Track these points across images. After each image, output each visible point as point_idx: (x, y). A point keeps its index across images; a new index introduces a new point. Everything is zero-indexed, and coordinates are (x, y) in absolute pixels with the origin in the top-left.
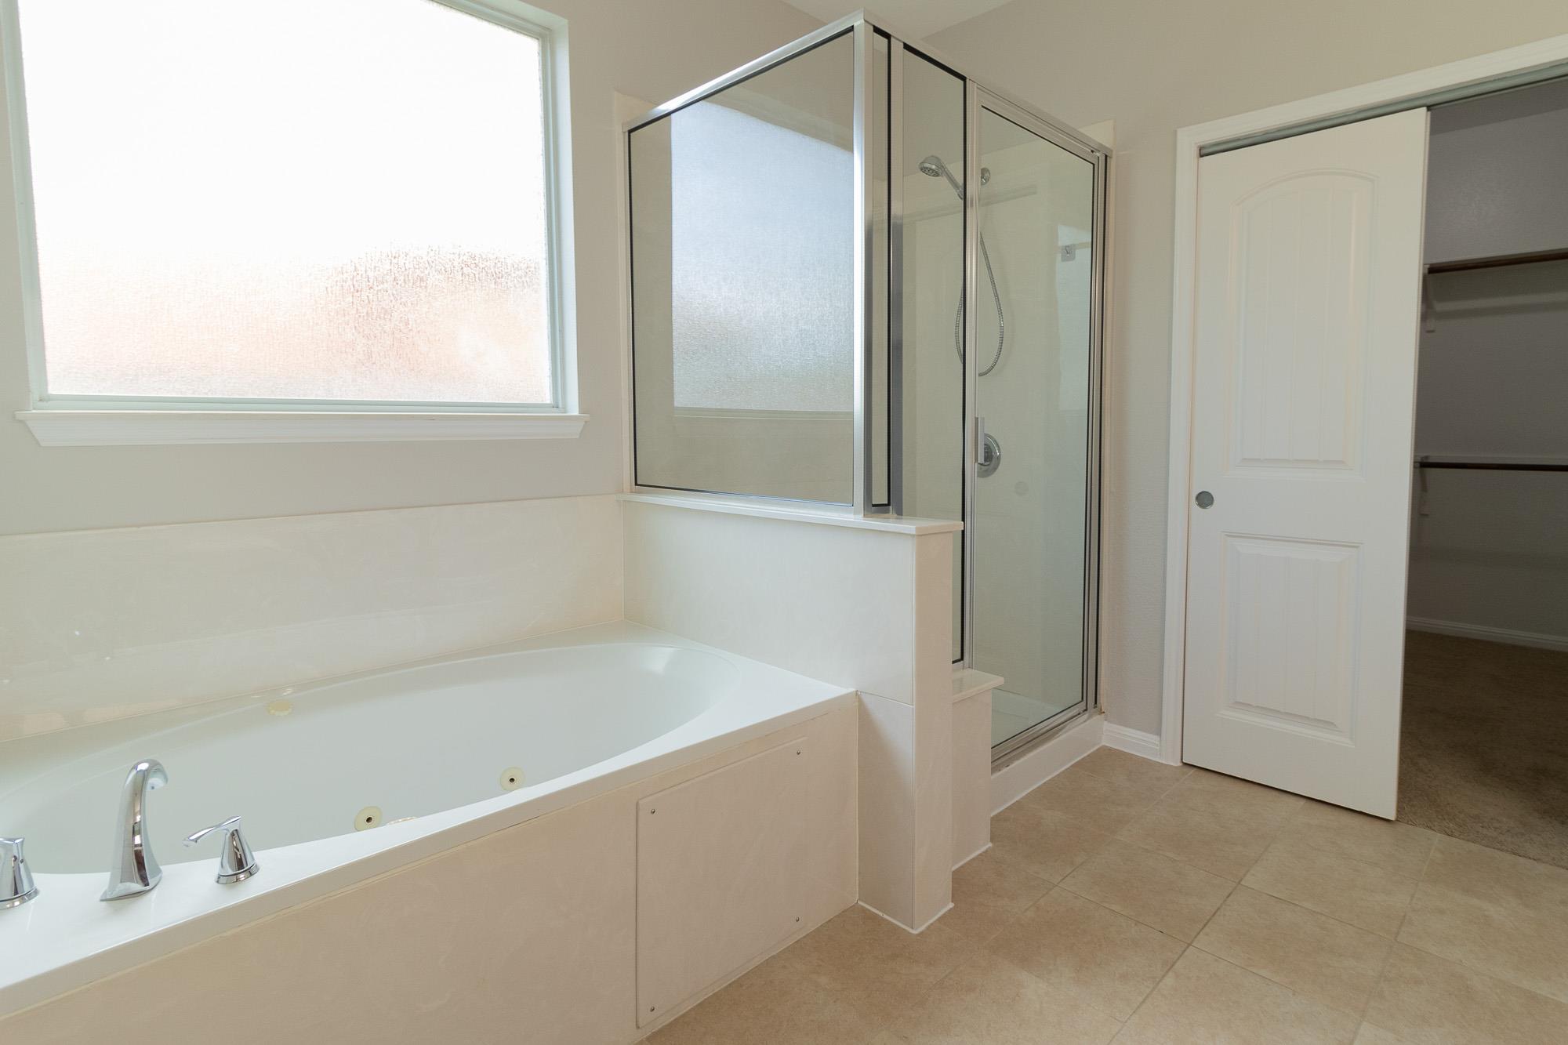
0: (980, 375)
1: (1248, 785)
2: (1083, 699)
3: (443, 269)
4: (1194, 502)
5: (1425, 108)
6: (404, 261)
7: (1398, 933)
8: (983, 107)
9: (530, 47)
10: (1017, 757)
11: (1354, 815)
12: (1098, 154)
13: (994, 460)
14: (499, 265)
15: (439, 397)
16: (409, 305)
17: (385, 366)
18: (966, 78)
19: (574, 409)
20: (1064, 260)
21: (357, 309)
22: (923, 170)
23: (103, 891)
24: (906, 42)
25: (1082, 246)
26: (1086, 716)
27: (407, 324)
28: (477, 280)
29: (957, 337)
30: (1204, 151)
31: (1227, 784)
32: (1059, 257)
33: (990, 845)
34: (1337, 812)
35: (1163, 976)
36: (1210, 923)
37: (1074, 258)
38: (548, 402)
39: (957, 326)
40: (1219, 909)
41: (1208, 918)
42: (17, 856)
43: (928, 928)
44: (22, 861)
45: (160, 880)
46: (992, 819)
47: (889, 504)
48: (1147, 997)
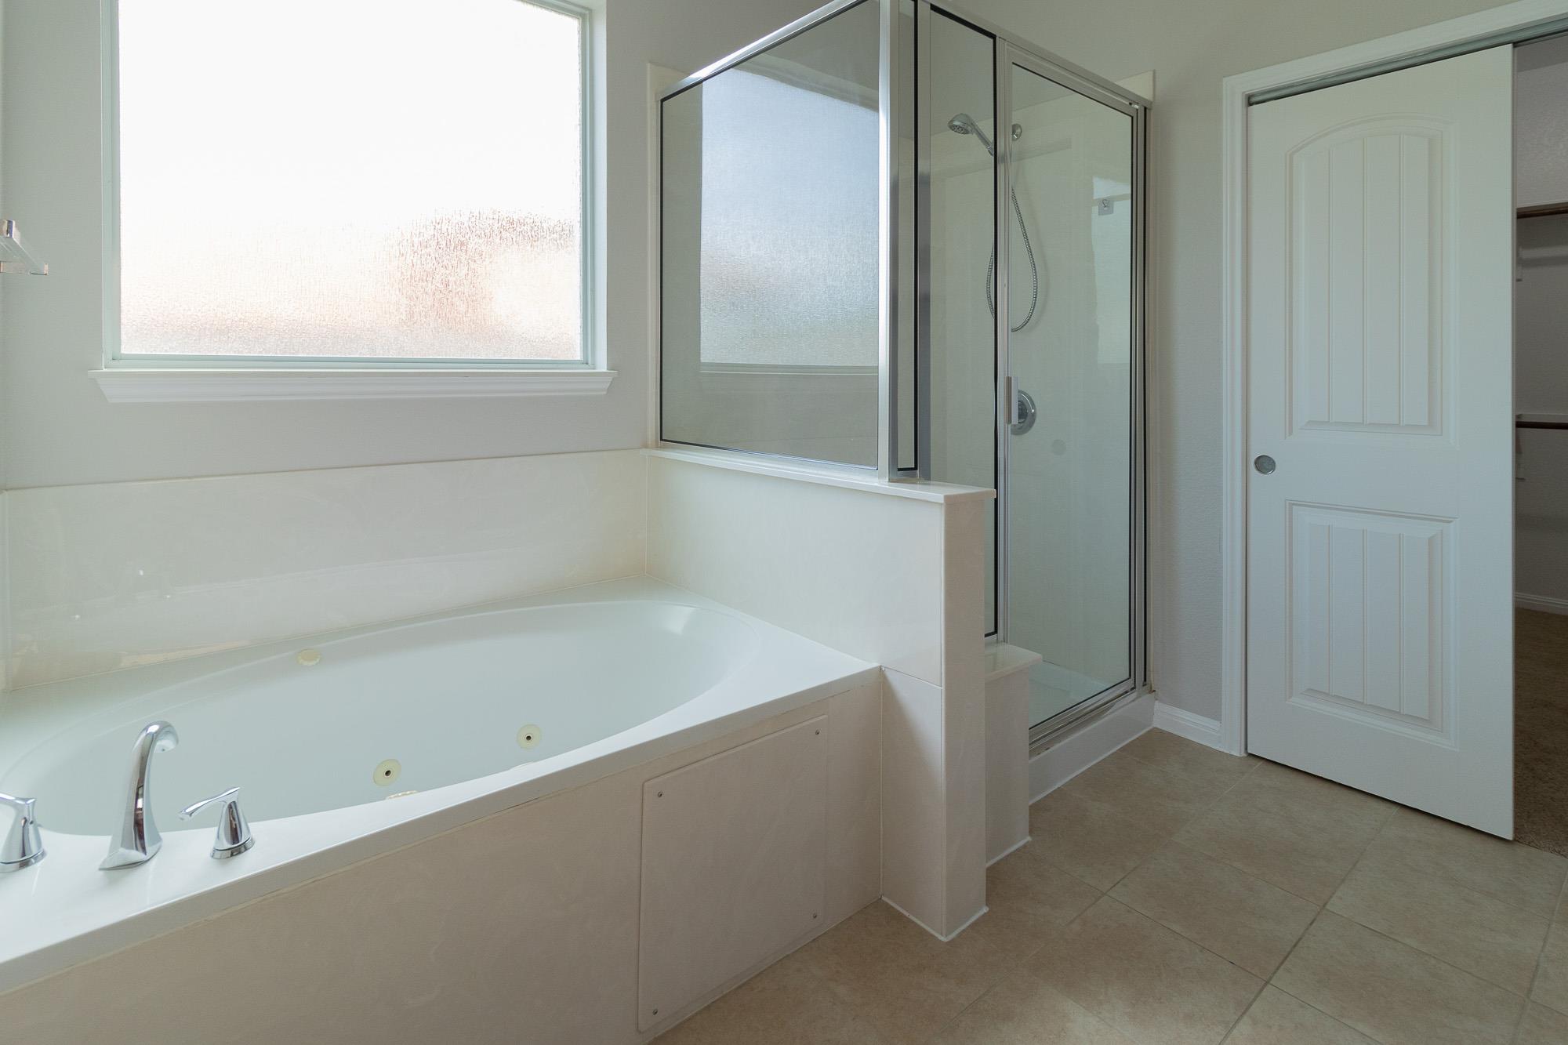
0: (1013, 330)
1: (1327, 785)
2: (1130, 675)
3: (483, 233)
4: (1252, 467)
5: (1510, 45)
6: (447, 227)
7: (1530, 990)
8: (1013, 63)
9: (570, 26)
10: (1058, 739)
11: (1459, 830)
12: (1137, 107)
13: (1028, 418)
14: (536, 228)
15: (475, 354)
16: (451, 267)
17: (425, 325)
18: (995, 36)
19: (602, 365)
20: (1100, 213)
21: (402, 273)
22: (953, 127)
23: (102, 860)
24: (933, 3)
25: (1121, 198)
26: (1133, 695)
27: (447, 285)
28: (515, 243)
29: (989, 292)
30: (1254, 100)
31: (1302, 781)
32: (1095, 209)
33: (1029, 839)
34: (1437, 825)
35: (1237, 1022)
36: (1290, 956)
37: (1112, 212)
38: (579, 358)
39: (989, 281)
40: (1300, 939)
41: (1288, 949)
42: (27, 817)
43: (960, 935)
44: (32, 823)
45: (159, 849)
46: (1030, 806)
47: (916, 468)
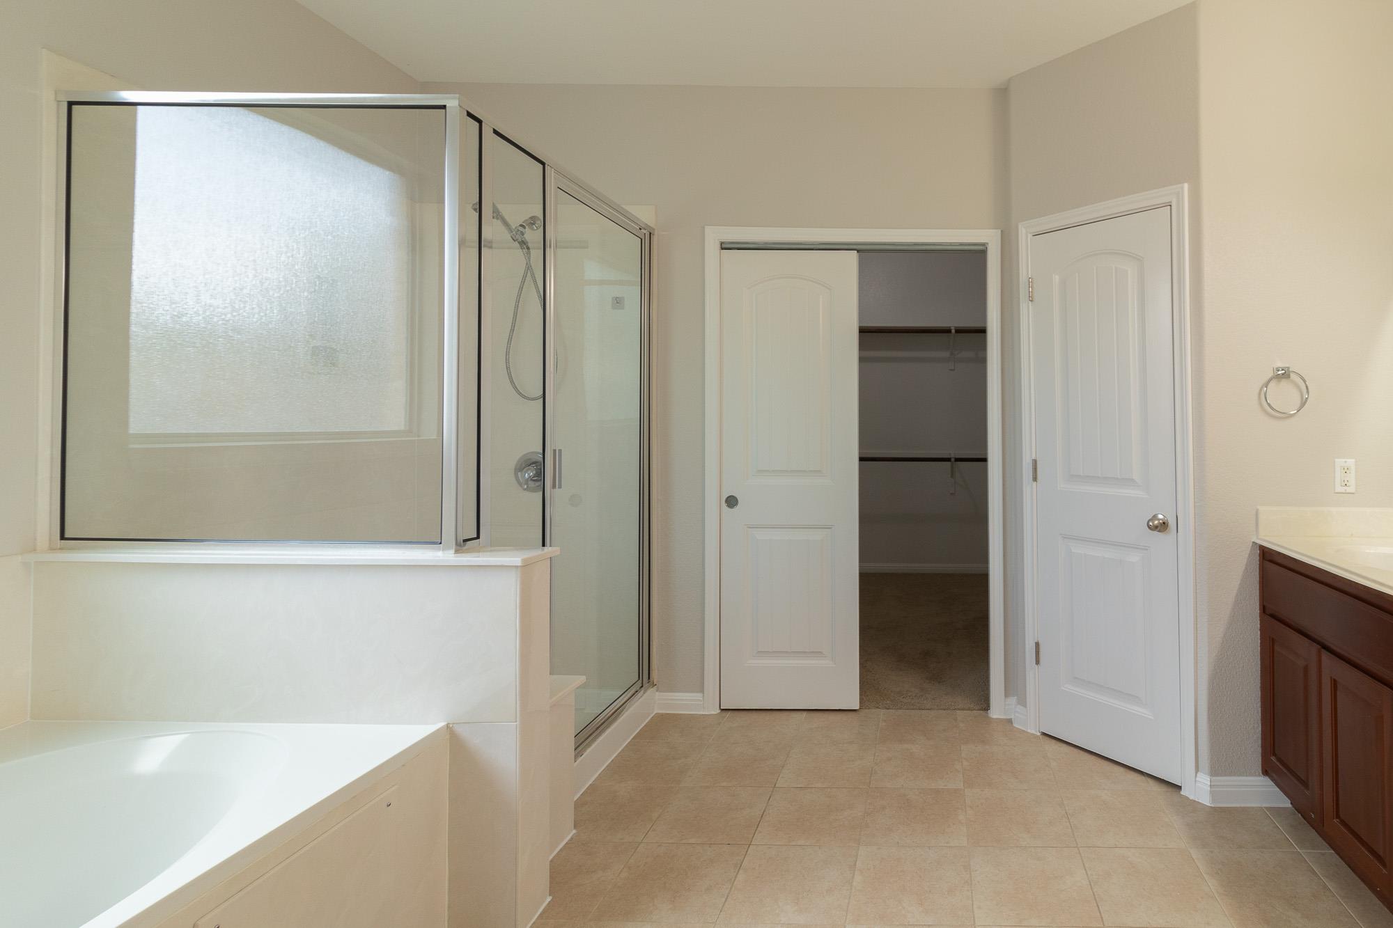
2: (639, 678)
4: (724, 505)
5: (855, 252)
7: (870, 782)
8: (559, 188)
12: (644, 232)
18: (544, 163)
20: (614, 308)
24: (495, 128)
26: (642, 692)
30: (724, 246)
33: (574, 831)
35: (736, 876)
36: (760, 823)
37: (624, 309)
40: (764, 811)
41: (759, 820)
46: (574, 803)
47: (478, 537)
48: (728, 896)
